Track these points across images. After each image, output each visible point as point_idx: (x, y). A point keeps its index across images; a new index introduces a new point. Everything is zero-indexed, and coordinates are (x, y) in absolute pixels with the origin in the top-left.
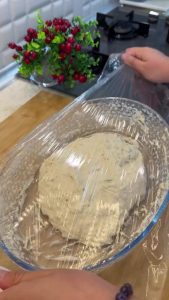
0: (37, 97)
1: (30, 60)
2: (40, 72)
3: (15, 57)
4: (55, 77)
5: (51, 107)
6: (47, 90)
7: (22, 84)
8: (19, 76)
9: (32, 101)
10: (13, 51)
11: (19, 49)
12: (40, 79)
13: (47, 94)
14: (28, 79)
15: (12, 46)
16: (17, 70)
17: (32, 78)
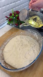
1: (10, 20)
2: (13, 23)
3: (7, 20)
4: (16, 24)
5: (15, 31)
6: (14, 27)
7: (8, 26)
8: (8, 24)
9: (11, 30)
11: (8, 18)
12: (13, 25)
14: (10, 25)
15: (6, 17)
16: (7, 23)
17: (11, 24)
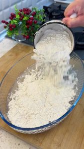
0: (16, 46)
1: (12, 28)
2: (18, 34)
3: (5, 27)
4: (24, 36)
5: (23, 51)
6: (21, 43)
7: (8, 40)
8: (7, 37)
9: (14, 48)
10: (4, 24)
11: (7, 23)
12: (17, 38)
13: (21, 45)
14: (11, 38)
15: (4, 22)
16: (6, 34)
17: (13, 37)
